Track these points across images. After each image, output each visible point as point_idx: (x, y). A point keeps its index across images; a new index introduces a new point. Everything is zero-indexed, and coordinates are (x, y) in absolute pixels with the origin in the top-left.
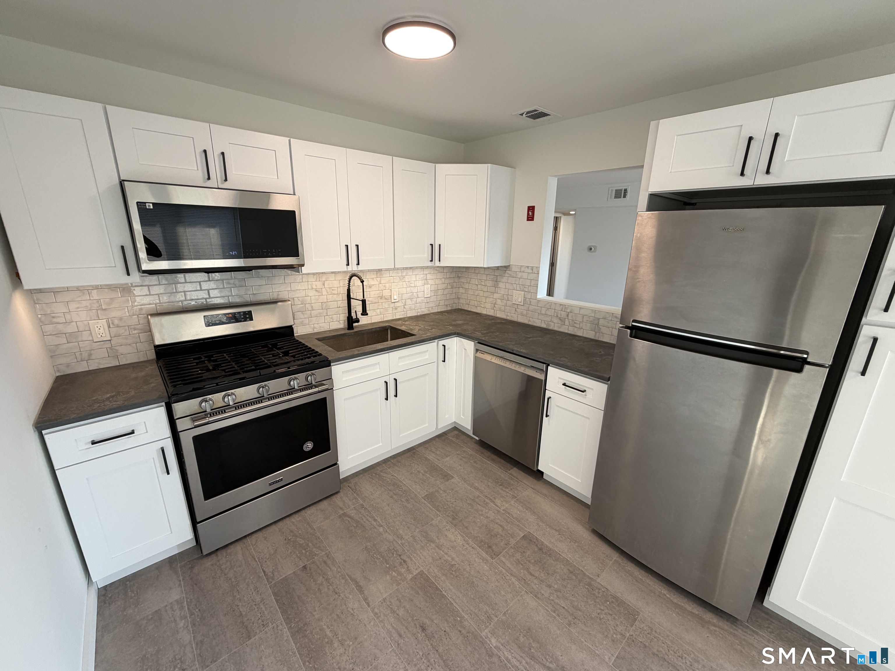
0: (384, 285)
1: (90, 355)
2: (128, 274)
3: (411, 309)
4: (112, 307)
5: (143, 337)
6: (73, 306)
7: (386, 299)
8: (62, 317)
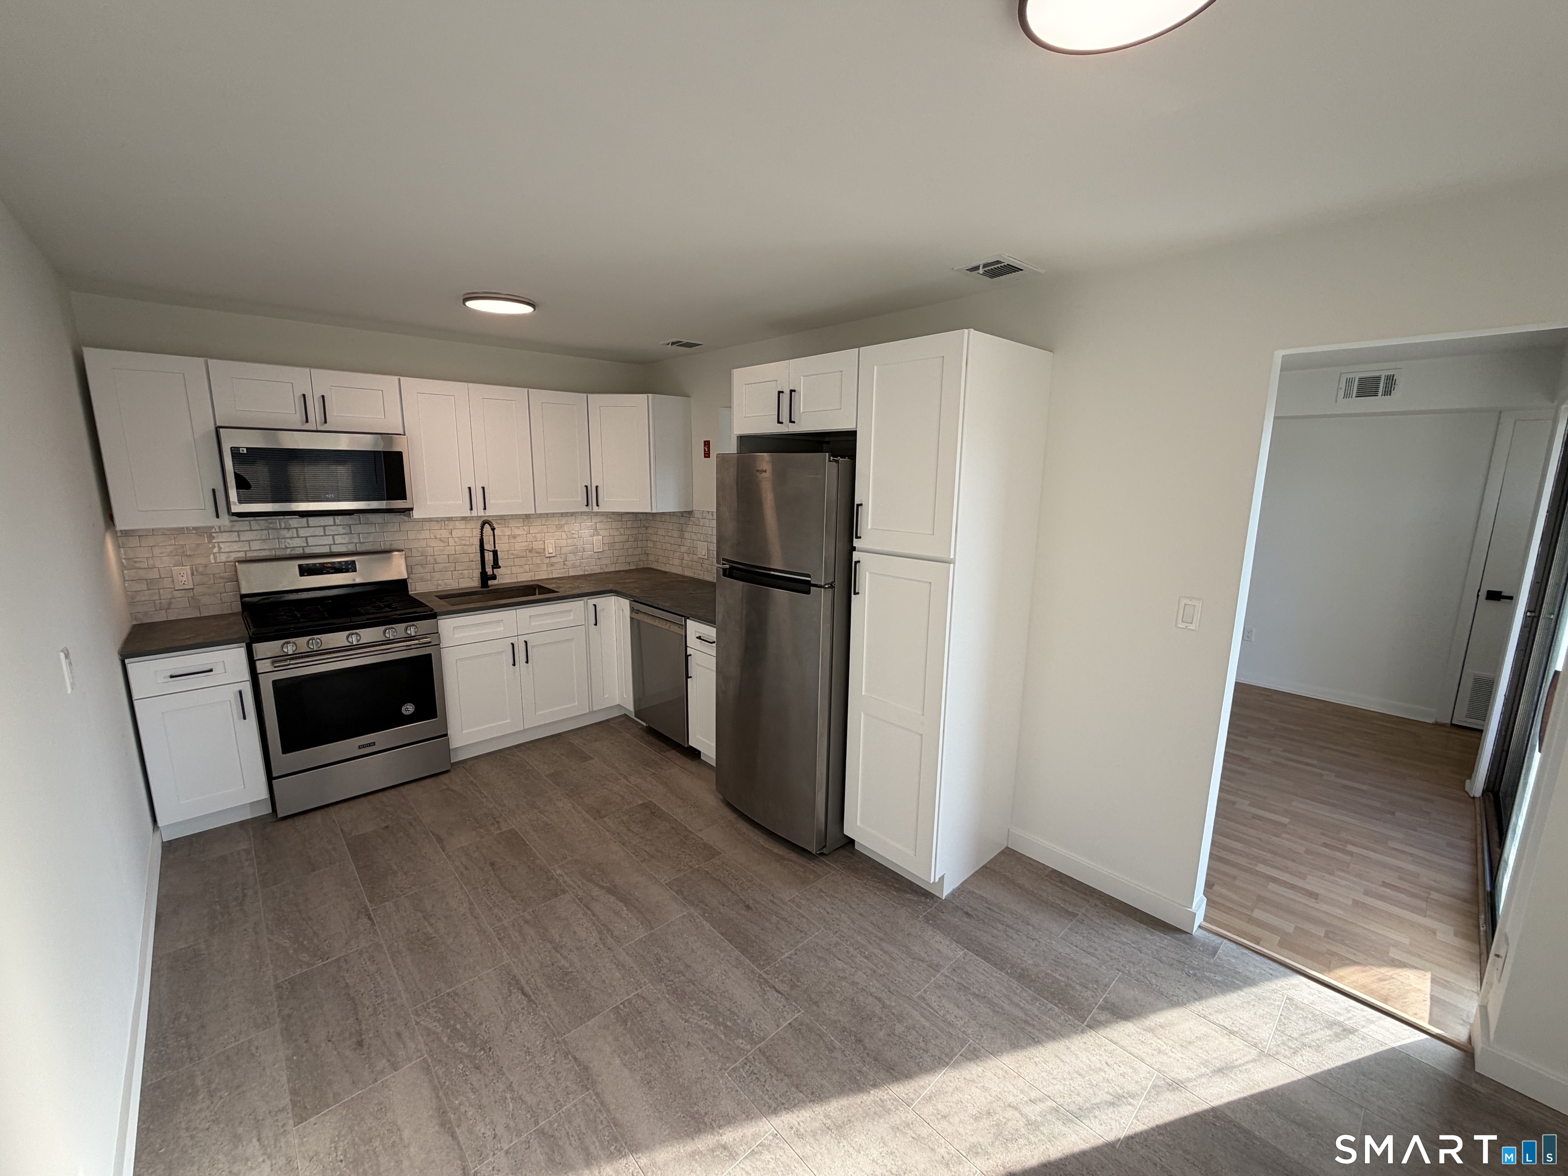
0: (533, 535)
1: (170, 604)
2: (218, 516)
3: (574, 567)
4: (196, 553)
5: (230, 586)
6: (157, 551)
7: (537, 553)
8: (144, 562)
